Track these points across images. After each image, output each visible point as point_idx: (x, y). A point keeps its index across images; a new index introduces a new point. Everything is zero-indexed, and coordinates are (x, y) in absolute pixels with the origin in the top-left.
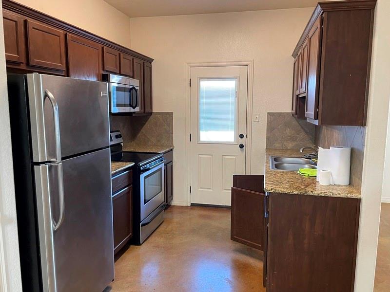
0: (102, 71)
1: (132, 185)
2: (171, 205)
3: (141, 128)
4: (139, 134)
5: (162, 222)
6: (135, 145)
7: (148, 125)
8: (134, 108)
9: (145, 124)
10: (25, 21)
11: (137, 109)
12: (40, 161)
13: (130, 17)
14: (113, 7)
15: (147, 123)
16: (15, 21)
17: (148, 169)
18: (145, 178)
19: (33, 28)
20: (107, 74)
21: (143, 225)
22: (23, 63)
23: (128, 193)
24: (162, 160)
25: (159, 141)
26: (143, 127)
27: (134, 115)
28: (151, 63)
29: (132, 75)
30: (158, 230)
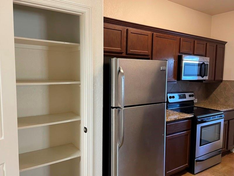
0: (179, 53)
1: (190, 131)
2: (232, 152)
3: (213, 91)
4: (212, 95)
5: (219, 163)
6: (208, 102)
7: (218, 89)
8: (203, 77)
9: (216, 88)
10: (127, 30)
11: (206, 78)
12: (113, 107)
13: (212, 15)
14: (199, 12)
15: (218, 88)
16: (121, 31)
17: (205, 122)
18: (202, 127)
19: (131, 33)
20: (181, 55)
21: (197, 161)
22: (123, 53)
23: (187, 135)
24: (222, 117)
25: (226, 102)
26: (214, 90)
27: (204, 82)
28: (225, 45)
29: (204, 54)
30: (213, 168)
